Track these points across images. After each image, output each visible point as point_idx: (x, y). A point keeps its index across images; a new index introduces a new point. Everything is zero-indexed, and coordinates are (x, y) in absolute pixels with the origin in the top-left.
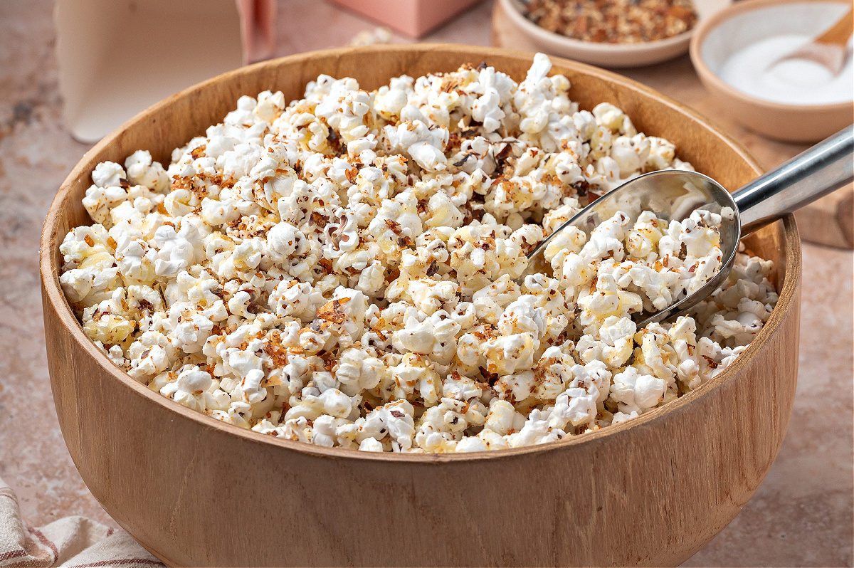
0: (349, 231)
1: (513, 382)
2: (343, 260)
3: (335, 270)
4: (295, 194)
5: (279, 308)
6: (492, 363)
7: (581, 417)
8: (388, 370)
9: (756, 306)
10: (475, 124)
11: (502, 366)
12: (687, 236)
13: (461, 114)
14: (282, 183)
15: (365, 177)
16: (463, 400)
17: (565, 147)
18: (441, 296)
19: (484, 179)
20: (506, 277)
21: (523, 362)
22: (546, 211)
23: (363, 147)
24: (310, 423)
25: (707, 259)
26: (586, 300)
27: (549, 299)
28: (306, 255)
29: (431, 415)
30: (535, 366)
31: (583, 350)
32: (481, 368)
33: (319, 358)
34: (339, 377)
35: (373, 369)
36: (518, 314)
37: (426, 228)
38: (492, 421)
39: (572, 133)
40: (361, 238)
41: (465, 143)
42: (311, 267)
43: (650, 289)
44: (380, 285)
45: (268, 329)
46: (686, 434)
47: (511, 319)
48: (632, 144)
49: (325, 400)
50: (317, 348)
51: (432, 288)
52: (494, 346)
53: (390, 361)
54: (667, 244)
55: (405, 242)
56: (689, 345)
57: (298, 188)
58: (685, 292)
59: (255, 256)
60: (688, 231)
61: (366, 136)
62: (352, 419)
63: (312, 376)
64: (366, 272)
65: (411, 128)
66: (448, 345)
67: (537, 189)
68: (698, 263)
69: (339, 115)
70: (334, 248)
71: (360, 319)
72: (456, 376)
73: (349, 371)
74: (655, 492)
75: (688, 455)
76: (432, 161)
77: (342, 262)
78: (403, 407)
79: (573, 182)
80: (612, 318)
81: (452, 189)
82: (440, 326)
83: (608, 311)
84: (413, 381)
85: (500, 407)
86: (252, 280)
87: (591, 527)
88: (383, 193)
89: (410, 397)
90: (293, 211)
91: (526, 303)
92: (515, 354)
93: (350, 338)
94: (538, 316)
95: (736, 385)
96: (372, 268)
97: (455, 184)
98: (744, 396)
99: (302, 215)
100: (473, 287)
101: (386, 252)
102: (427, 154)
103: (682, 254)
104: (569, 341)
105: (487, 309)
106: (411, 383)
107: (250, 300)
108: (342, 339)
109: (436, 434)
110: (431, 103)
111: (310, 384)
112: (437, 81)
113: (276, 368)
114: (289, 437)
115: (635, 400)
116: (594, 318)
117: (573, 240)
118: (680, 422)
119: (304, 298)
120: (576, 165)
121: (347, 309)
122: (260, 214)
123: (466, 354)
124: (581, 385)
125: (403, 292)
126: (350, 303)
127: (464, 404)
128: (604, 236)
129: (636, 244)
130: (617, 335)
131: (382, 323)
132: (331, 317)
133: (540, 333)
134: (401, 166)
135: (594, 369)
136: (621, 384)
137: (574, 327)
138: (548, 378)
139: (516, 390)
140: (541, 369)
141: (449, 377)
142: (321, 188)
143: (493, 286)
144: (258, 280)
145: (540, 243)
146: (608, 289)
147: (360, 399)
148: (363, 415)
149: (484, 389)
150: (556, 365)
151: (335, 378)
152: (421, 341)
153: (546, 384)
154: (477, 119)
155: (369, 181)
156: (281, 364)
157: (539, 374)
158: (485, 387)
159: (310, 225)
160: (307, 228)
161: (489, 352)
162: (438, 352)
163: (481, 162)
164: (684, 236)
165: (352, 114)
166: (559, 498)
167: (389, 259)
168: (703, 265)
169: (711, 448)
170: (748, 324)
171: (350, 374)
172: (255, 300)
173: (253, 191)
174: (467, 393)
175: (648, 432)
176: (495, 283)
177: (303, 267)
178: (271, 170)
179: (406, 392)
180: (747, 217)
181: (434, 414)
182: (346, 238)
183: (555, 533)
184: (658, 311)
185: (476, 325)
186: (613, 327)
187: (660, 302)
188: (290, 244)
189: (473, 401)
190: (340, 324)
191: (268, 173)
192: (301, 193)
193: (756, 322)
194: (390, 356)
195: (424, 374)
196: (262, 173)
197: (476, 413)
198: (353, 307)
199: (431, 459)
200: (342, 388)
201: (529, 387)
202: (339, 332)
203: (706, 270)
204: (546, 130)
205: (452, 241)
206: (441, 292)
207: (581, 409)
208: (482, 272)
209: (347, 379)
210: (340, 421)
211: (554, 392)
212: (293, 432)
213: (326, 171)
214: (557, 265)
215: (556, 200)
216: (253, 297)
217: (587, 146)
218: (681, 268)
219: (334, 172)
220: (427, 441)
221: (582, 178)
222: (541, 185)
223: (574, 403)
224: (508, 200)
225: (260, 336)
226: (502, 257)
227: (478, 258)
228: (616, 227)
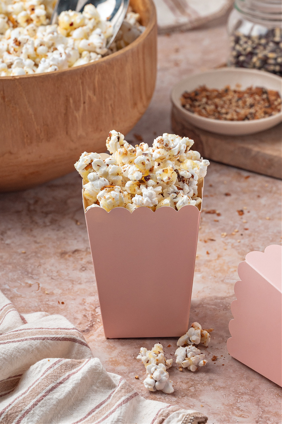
74: (107, 96)
87: (81, 112)
166: (67, 96)
183: (66, 114)
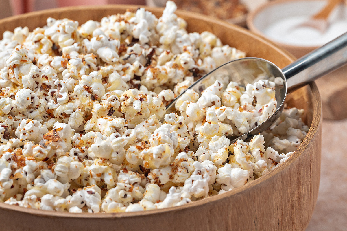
0: (63, 92)
1: (159, 173)
2: (59, 109)
3: (55, 116)
4: (32, 73)
5: (21, 136)
6: (146, 162)
7: (200, 191)
8: (85, 168)
9: (297, 132)
10: (135, 40)
11: (152, 164)
12: (257, 92)
13: (126, 35)
14: (24, 67)
15: (72, 63)
16: (130, 184)
17: (185, 50)
18: (116, 126)
19: (140, 67)
20: (153, 116)
21: (165, 161)
22: (175, 84)
23: (72, 50)
24: (39, 199)
25: (269, 105)
26: (200, 129)
27: (179, 128)
28: (38, 106)
29: (111, 193)
30: (172, 164)
31: (200, 155)
32: (140, 166)
33: (44, 162)
34: (57, 172)
35: (76, 167)
36: (161, 134)
37: (107, 91)
38: (147, 196)
39: (189, 43)
40: (70, 97)
41: (129, 49)
42: (41, 113)
43: (237, 122)
44: (81, 123)
45: (15, 148)
46: (262, 200)
47: (157, 138)
48: (222, 51)
49: (47, 185)
50: (42, 157)
51: (111, 121)
52: (147, 152)
53: (87, 164)
54: (245, 99)
55: (94, 98)
56: (261, 152)
57: (33, 70)
58: (256, 124)
59: (7, 106)
60: (257, 89)
61: (73, 44)
62: (64, 196)
63: (40, 172)
64: (72, 115)
65: (98, 39)
66: (120, 153)
67: (170, 72)
68: (264, 107)
69: (58, 34)
70: (55, 103)
71: (69, 141)
72: (125, 171)
73: (62, 168)
75: (263, 213)
76: (110, 56)
77: (59, 110)
78: (95, 188)
79: (190, 68)
80: (216, 137)
81: (122, 73)
82: (115, 141)
83: (213, 133)
84: (100, 174)
85: (152, 188)
86: (6, 120)
88: (82, 72)
89: (99, 183)
90: (31, 82)
91: (166, 129)
92: (160, 156)
93: (63, 151)
94: (173, 136)
95: (290, 172)
96: (76, 113)
97: (124, 70)
98: (294, 179)
99: (36, 85)
100: (135, 123)
101: (84, 104)
102: (107, 53)
103: (254, 103)
104: (191, 152)
105: (143, 134)
106: (99, 175)
107: (4, 132)
108: (58, 151)
109: (114, 203)
110: (110, 28)
111: (39, 176)
112: (113, 18)
113: (19, 168)
114: (26, 206)
115: (231, 183)
116: (205, 137)
117: (192, 97)
118: (259, 192)
119: (36, 129)
120: (192, 60)
121: (61, 134)
122: (12, 86)
123: (131, 157)
124: (199, 173)
125: (94, 126)
126: (63, 131)
127: (130, 186)
128: (209, 94)
129: (227, 98)
130: (219, 146)
131: (82, 143)
132: (51, 138)
133: (174, 146)
134: (92, 59)
135: (207, 165)
136: (222, 173)
137: (194, 144)
138: (179, 170)
139: (161, 178)
140: (175, 165)
141: (121, 171)
142: (46, 70)
143: (146, 121)
144: (9, 120)
145: (172, 101)
146: (213, 120)
147: (69, 185)
148: (71, 194)
149: (142, 178)
150: (184, 162)
151: (54, 173)
152: (104, 151)
153: (179, 173)
154: (136, 37)
155: (74, 65)
156: (22, 166)
157: (174, 167)
158: (143, 177)
159: (41, 91)
160: (39, 92)
161: (145, 156)
162: (115, 157)
163: (138, 58)
164: (255, 92)
165: (65, 33)
167: (86, 108)
168: (267, 107)
169: (276, 209)
170: (294, 141)
171: (62, 170)
172: (8, 131)
173: (8, 74)
174: (132, 180)
175: (241, 198)
176: (147, 120)
177: (36, 113)
178: (17, 60)
179: (96, 181)
180: (291, 82)
181: (113, 193)
182: (61, 96)
184: (242, 134)
185: (137, 142)
186: (216, 142)
187: (243, 129)
188: (28, 99)
189: (136, 185)
190: (57, 141)
191: (16, 62)
192: (35, 72)
193: (298, 140)
194: (87, 161)
195: (106, 170)
196: (12, 62)
197: (138, 191)
198: (65, 133)
199: (110, 216)
200: (58, 179)
201: (168, 176)
202: (57, 147)
203: (269, 110)
204: (174, 42)
205: (122, 97)
206: (116, 124)
207: (200, 186)
208: (140, 113)
209: (61, 173)
210: (57, 197)
211: (183, 178)
212: (28, 204)
213: (50, 62)
214: (183, 110)
215: (181, 79)
216: (6, 130)
217: (197, 51)
218: (254, 110)
219: (55, 62)
220: (109, 207)
221: (195, 66)
222: (173, 70)
223: (195, 183)
224: (154, 78)
225: (10, 151)
226: (151, 106)
227: (137, 105)
228: (215, 89)
